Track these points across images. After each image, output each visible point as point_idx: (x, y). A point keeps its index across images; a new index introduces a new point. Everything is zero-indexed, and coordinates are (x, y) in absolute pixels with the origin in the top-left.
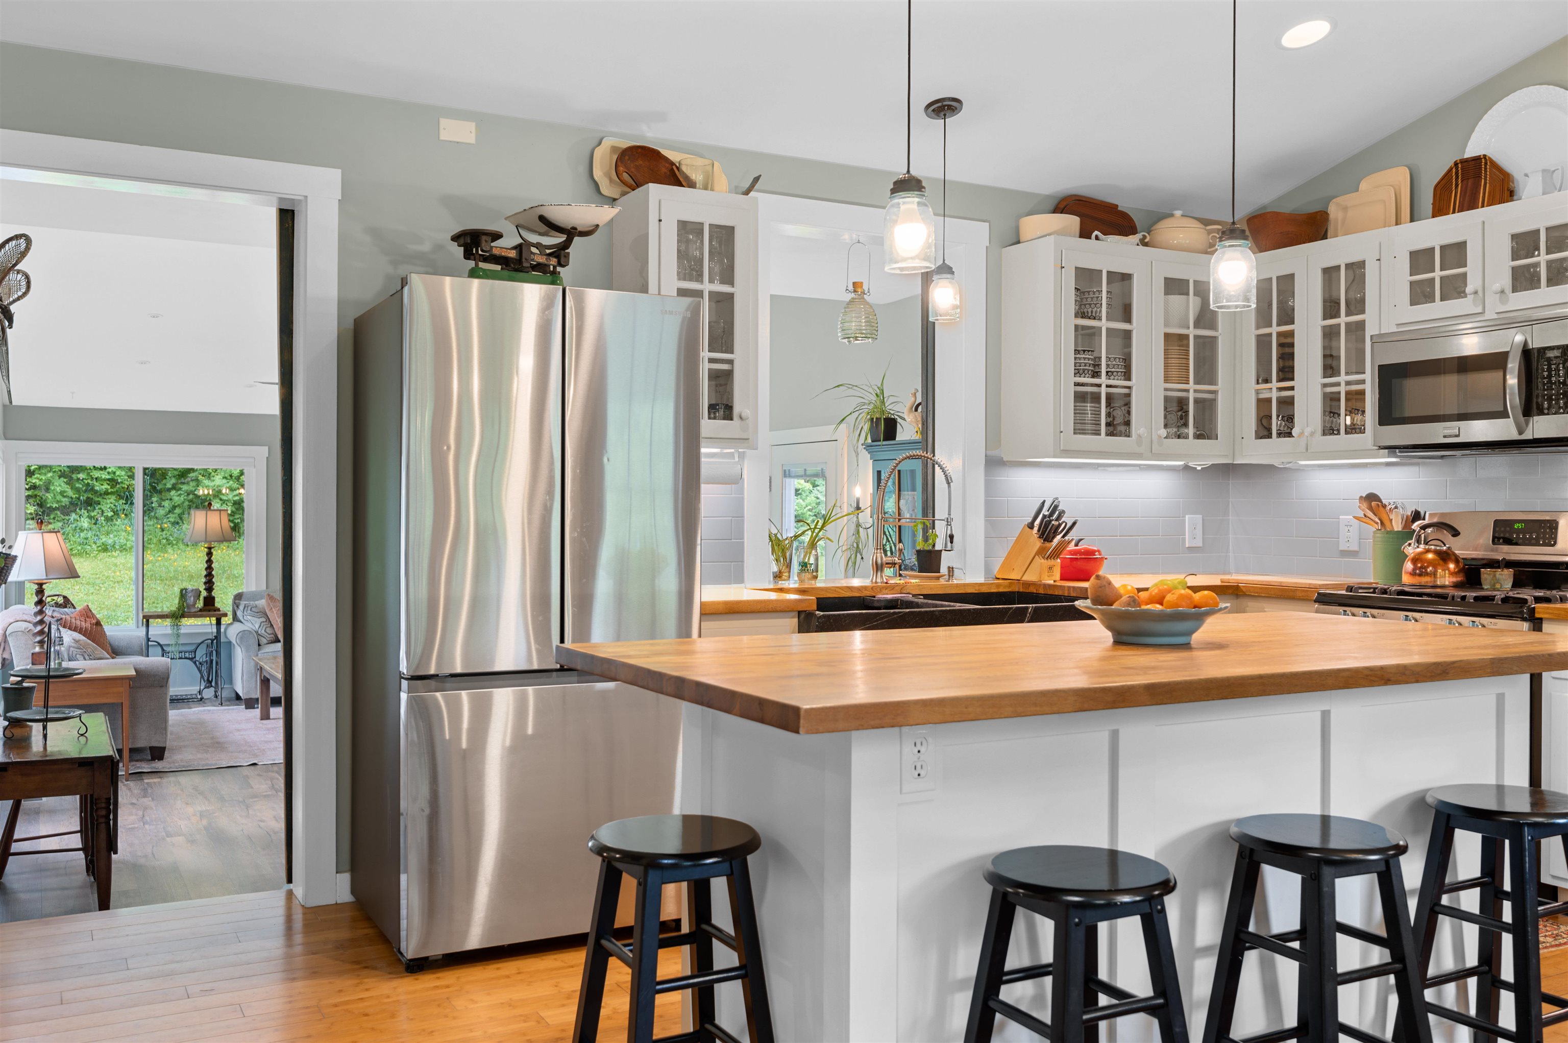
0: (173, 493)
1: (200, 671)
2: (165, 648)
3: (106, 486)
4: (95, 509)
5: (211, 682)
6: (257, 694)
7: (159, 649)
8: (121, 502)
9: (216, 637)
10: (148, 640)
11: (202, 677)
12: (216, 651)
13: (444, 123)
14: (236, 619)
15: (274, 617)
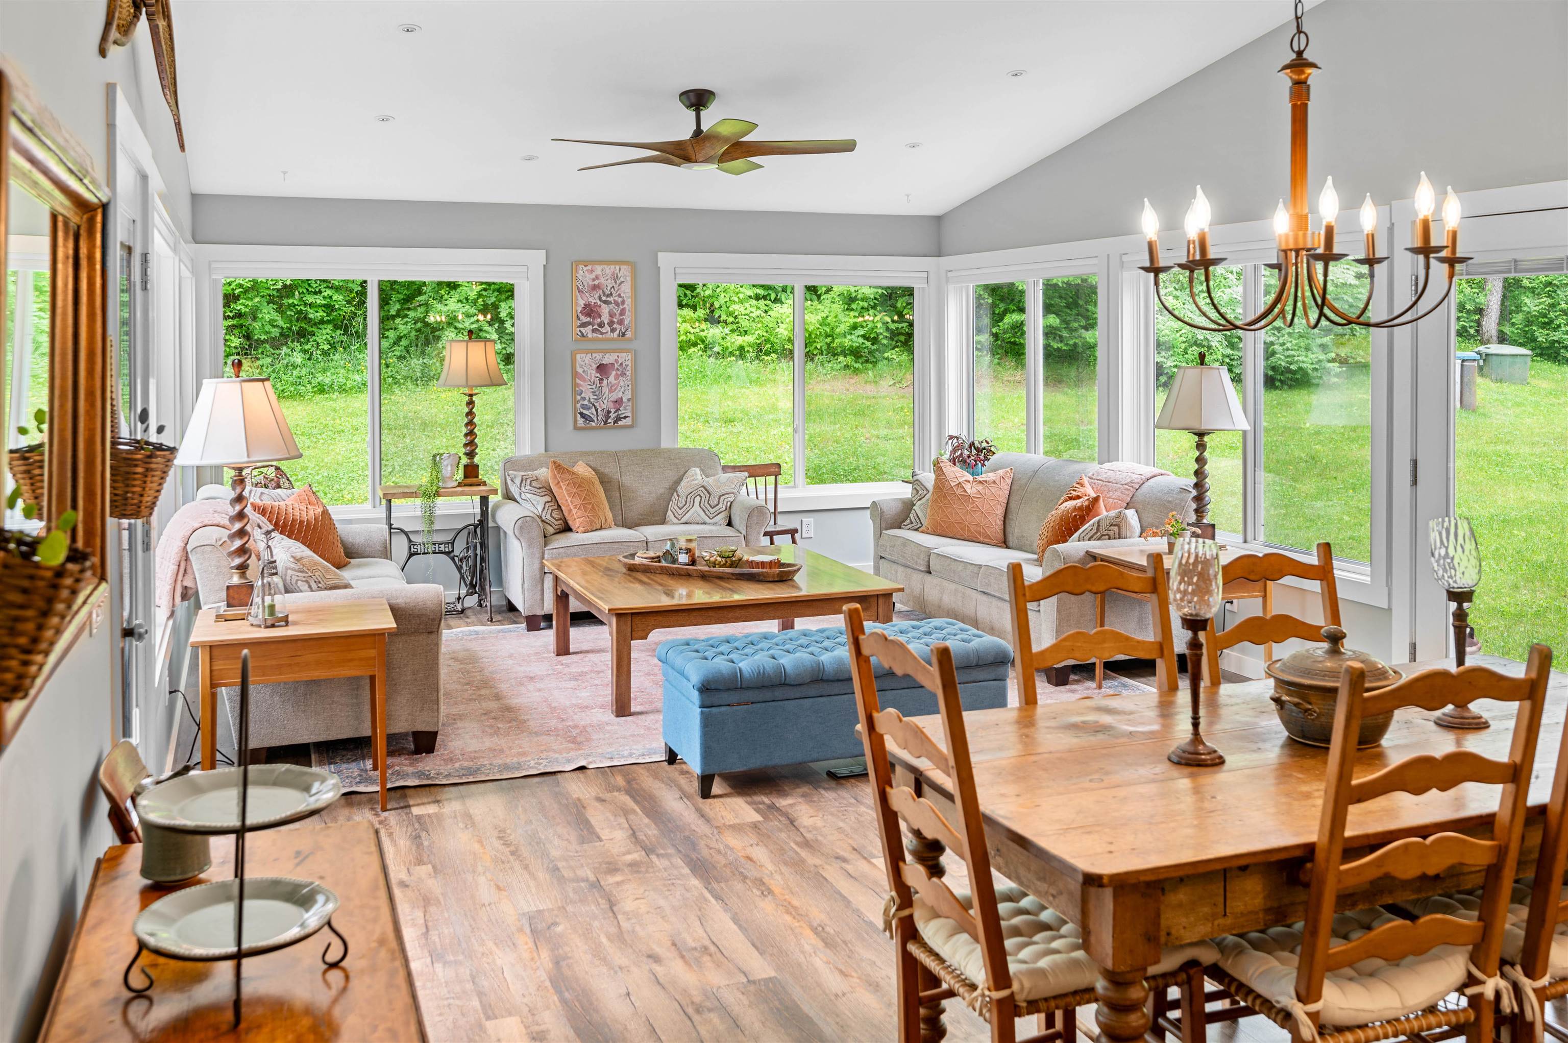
0: (398, 321)
1: (460, 570)
2: (413, 538)
3: (321, 314)
4: (308, 341)
5: (474, 586)
7: (404, 538)
8: (339, 332)
9: (481, 522)
10: (391, 528)
11: (463, 578)
12: (481, 544)
14: (508, 497)
15: (563, 495)
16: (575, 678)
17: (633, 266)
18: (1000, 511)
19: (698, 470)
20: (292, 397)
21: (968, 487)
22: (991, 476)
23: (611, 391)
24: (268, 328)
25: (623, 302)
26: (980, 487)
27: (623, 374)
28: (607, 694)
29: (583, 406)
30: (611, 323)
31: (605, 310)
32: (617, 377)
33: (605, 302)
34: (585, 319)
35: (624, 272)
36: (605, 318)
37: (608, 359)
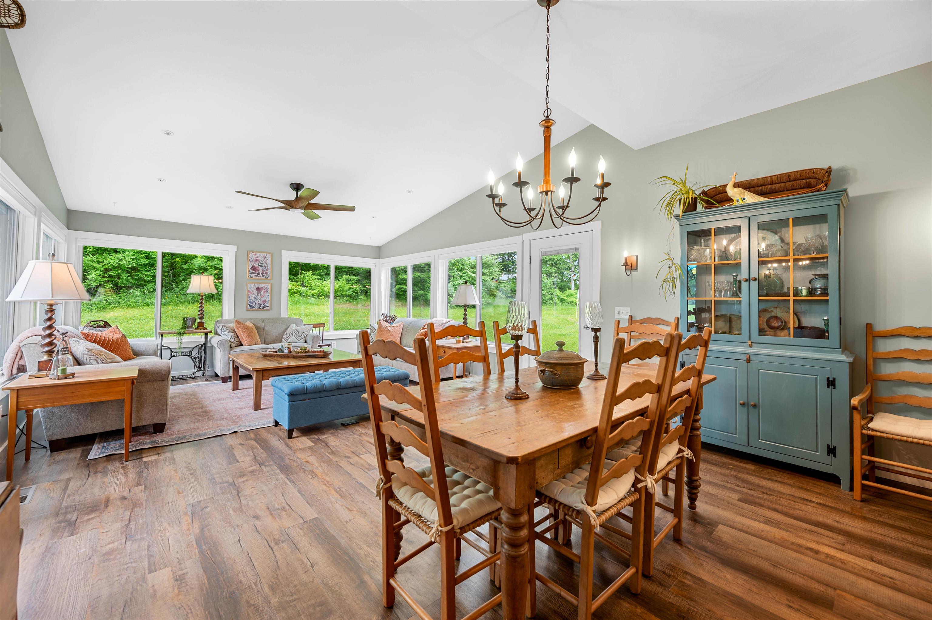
1: (194, 362)
2: (173, 350)
5: (201, 368)
6: (231, 374)
7: (169, 351)
9: (204, 344)
10: (162, 346)
11: (195, 365)
12: (204, 351)
14: (217, 334)
15: (240, 332)
16: (239, 398)
17: (272, 255)
18: (399, 335)
19: (294, 325)
20: (134, 307)
21: (389, 328)
22: (396, 325)
23: (262, 297)
24: (125, 282)
25: (268, 266)
26: (393, 328)
27: (267, 291)
28: (251, 403)
29: (250, 302)
30: (262, 274)
31: (260, 269)
32: (264, 292)
33: (260, 266)
34: (252, 271)
35: (268, 256)
36: (260, 272)
37: (261, 286)
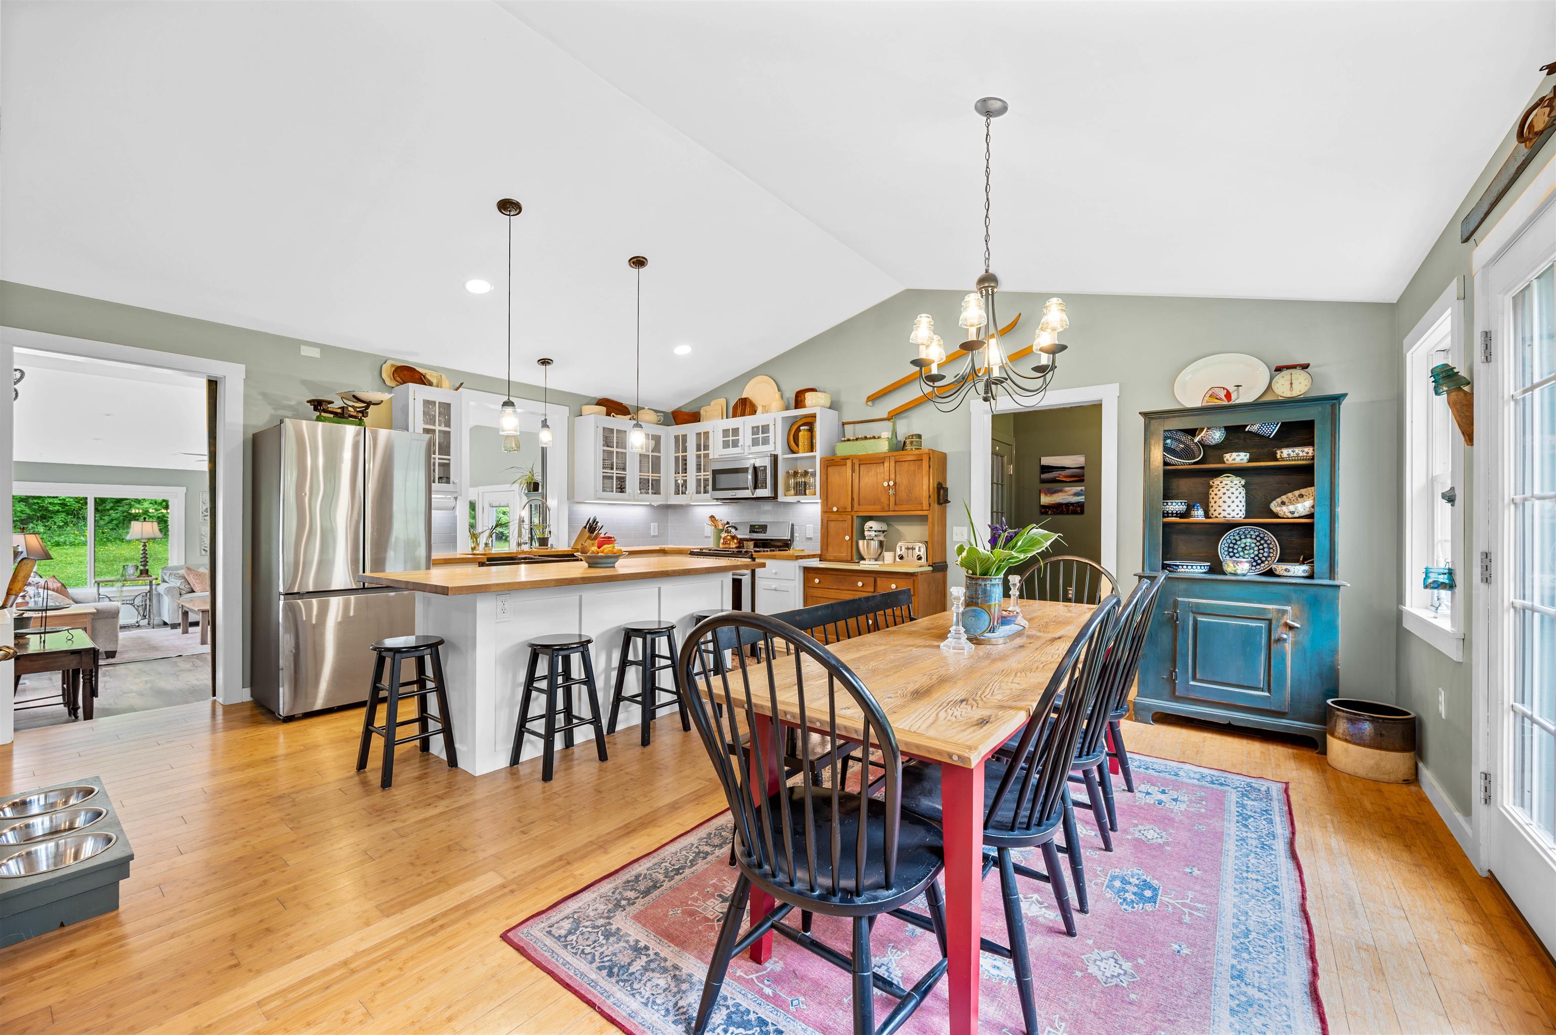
0: (111, 512)
1: (137, 610)
3: (57, 508)
4: (48, 521)
5: (146, 617)
6: (180, 621)
7: (108, 599)
8: (70, 517)
9: (149, 591)
10: (99, 595)
11: (139, 613)
12: (150, 600)
13: (302, 347)
14: (164, 581)
15: (191, 579)
